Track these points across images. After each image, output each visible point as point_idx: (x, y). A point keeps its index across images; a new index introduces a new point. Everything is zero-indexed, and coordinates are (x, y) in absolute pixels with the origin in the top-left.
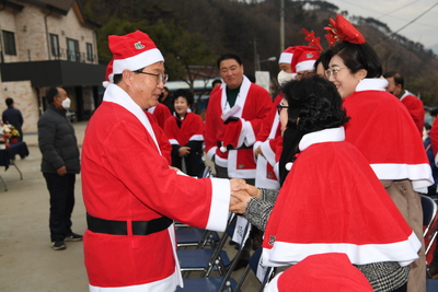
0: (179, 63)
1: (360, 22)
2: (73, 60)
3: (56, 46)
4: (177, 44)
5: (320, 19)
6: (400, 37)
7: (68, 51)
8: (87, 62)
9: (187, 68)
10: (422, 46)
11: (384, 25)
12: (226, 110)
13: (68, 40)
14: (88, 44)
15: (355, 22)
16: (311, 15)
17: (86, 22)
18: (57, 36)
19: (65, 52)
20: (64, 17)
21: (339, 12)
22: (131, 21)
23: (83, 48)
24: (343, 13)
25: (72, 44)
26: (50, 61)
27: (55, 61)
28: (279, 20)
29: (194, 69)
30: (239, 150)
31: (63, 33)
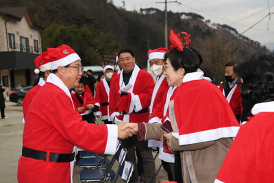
0: (97, 54)
1: (218, 28)
2: (25, 51)
3: (12, 42)
4: (96, 41)
5: (192, 26)
6: (244, 37)
7: (21, 45)
8: (34, 53)
9: (102, 57)
10: (259, 44)
11: (234, 30)
12: (122, 87)
13: (21, 37)
14: (35, 40)
15: (215, 28)
16: (186, 22)
17: (34, 26)
18: (14, 35)
19: (19, 46)
20: (19, 22)
21: (204, 20)
22: (65, 26)
23: (31, 43)
24: (207, 21)
25: (24, 41)
26: (8, 52)
27: (12, 51)
28: (164, 25)
29: (108, 58)
30: (131, 115)
31: (18, 33)
